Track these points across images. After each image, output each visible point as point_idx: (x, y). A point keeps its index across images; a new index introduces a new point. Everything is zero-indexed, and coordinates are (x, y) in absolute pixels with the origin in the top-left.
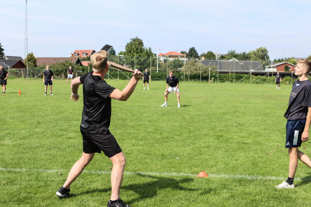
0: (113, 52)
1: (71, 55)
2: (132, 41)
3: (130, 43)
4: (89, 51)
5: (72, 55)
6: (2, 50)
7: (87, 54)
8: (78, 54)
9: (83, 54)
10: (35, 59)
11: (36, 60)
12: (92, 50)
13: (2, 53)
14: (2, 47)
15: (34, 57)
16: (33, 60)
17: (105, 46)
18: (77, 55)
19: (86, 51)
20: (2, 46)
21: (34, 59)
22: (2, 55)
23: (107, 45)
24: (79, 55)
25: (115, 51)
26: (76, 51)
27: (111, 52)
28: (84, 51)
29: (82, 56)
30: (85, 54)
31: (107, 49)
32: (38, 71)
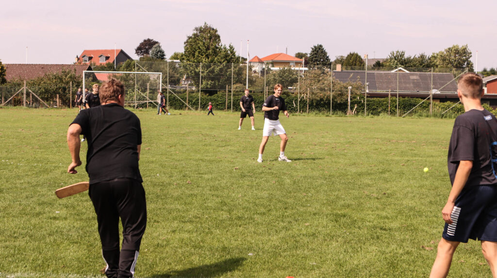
1: (76, 60)
2: (198, 32)
3: (193, 36)
4: (113, 51)
5: (79, 59)
7: (107, 58)
8: (91, 58)
9: (100, 58)
10: (2, 68)
11: (5, 68)
12: (117, 50)
17: (145, 41)
18: (87, 59)
19: (106, 51)
21: (0, 68)
23: (149, 40)
24: (93, 61)
25: (163, 52)
26: (85, 51)
27: (156, 55)
28: (102, 51)
29: (99, 61)
30: (105, 58)
31: (147, 47)
32: (9, 92)
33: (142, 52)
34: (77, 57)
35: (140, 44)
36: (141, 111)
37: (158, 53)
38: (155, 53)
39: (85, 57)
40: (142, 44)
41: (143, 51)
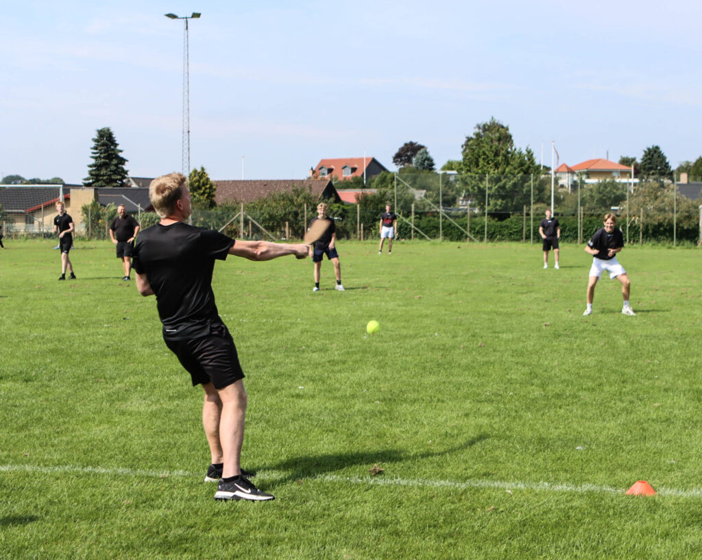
0: (426, 162)
1: (310, 174)
2: (481, 131)
3: (474, 137)
4: (361, 160)
5: (314, 172)
6: (122, 161)
7: (354, 170)
8: (330, 171)
9: (344, 171)
10: (211, 187)
11: (214, 187)
12: (367, 159)
13: (123, 169)
14: (121, 155)
15: (208, 179)
16: (206, 189)
17: (406, 145)
18: (326, 172)
19: (352, 160)
20: (121, 151)
21: (208, 186)
22: (120, 175)
23: (411, 144)
24: (334, 173)
25: (432, 161)
26: (322, 161)
27: (422, 164)
28: (346, 160)
29: (342, 174)
30: (350, 170)
31: (409, 154)
32: (220, 220)
33: (401, 161)
34: (312, 169)
35: (400, 149)
36: (403, 243)
37: (425, 160)
38: (420, 161)
39: (323, 169)
40: (402, 149)
41: (403, 158)
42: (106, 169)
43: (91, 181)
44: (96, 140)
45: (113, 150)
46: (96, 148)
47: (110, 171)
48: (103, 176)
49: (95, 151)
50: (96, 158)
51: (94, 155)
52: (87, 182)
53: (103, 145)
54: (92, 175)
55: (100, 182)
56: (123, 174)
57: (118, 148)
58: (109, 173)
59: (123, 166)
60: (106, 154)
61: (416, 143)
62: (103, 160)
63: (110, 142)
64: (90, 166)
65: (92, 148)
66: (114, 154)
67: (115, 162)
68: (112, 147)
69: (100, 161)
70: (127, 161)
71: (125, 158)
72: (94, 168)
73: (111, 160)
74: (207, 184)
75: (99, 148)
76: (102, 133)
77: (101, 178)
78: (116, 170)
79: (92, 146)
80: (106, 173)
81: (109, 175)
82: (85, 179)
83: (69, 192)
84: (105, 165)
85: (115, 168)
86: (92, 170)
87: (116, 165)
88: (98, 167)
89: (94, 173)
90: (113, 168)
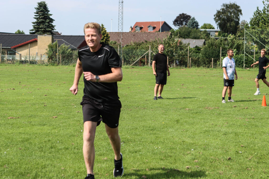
0: (195, 24)
1: (130, 30)
2: (225, 8)
3: (221, 11)
4: (159, 23)
5: (132, 29)
6: (52, 20)
7: (154, 28)
8: (141, 28)
9: (149, 28)
12: (162, 22)
13: (52, 25)
14: (51, 17)
15: (106, 31)
17: (180, 15)
18: (139, 29)
19: (153, 22)
20: (51, 15)
21: (106, 35)
22: (51, 28)
23: (183, 14)
24: (143, 30)
25: (197, 23)
26: (137, 23)
27: (192, 25)
28: (150, 22)
29: (148, 30)
30: (152, 28)
31: (182, 20)
33: (178, 23)
34: (131, 27)
35: (177, 17)
37: (193, 24)
39: (137, 27)
40: (178, 17)
41: (179, 22)
42: (43, 25)
43: (34, 31)
44: (37, 9)
45: (47, 14)
46: (37, 13)
47: (45, 26)
48: (41, 28)
49: (37, 15)
50: (37, 19)
51: (36, 17)
52: (32, 32)
53: (41, 11)
54: (35, 28)
55: (40, 32)
56: (52, 28)
57: (49, 13)
58: (45, 27)
59: (52, 23)
60: (43, 16)
61: (186, 14)
62: (41, 20)
63: (45, 10)
64: (34, 23)
65: (35, 13)
66: (48, 16)
67: (48, 21)
68: (46, 12)
69: (39, 20)
70: (54, 20)
71: (53, 19)
72: (36, 24)
73: (46, 20)
74: (105, 34)
75: (39, 13)
76: (40, 4)
77: (40, 30)
78: (48, 25)
79: (35, 12)
80: (43, 27)
81: (45, 28)
82: (31, 30)
83: (37, 37)
84: (43, 22)
85: (48, 24)
86: (35, 25)
87: (48, 23)
88: (38, 23)
89: (36, 27)
90: (47, 24)
